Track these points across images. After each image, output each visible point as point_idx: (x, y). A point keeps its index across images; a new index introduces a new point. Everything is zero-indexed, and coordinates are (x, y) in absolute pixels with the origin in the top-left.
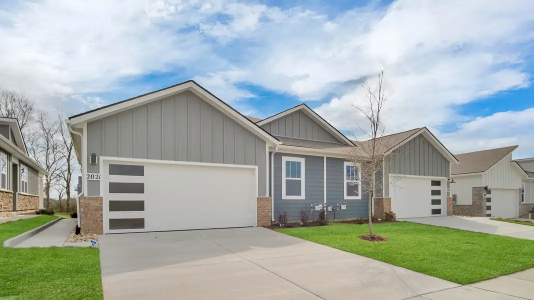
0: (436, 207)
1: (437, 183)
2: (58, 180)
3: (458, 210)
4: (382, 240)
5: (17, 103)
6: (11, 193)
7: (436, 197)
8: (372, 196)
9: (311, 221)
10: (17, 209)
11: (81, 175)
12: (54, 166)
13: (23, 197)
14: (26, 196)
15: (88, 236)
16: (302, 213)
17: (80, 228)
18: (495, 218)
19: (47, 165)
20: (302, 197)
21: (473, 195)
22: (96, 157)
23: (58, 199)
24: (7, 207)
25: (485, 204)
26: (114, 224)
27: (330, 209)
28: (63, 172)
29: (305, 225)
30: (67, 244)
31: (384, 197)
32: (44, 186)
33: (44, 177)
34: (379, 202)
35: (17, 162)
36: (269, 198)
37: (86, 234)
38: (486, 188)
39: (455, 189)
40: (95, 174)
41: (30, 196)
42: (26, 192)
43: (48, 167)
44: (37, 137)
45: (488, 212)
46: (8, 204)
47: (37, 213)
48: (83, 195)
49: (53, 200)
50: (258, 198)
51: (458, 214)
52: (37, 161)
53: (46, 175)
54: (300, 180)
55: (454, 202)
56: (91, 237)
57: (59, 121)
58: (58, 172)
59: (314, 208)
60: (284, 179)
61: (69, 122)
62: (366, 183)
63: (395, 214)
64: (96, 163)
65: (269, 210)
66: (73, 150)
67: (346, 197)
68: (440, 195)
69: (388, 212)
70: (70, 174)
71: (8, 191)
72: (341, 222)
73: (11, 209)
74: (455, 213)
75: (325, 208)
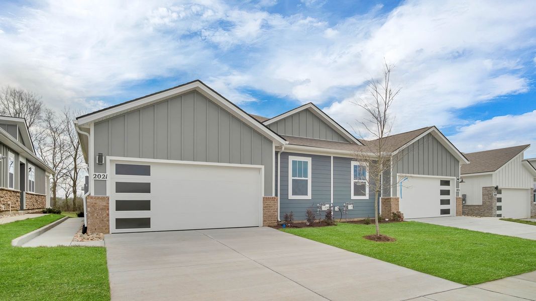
0: (445, 207)
1: (446, 183)
2: (64, 179)
3: (467, 210)
4: (388, 240)
5: (25, 102)
6: (18, 192)
7: (445, 197)
8: (380, 195)
9: (318, 221)
10: (25, 208)
11: (88, 175)
12: (61, 165)
13: (30, 196)
14: (33, 195)
15: (95, 235)
16: (308, 212)
17: (86, 227)
18: (506, 218)
19: (54, 164)
20: (309, 197)
21: (483, 195)
22: (103, 157)
23: (65, 197)
24: (14, 206)
25: (496, 204)
26: (121, 223)
27: (337, 209)
28: (69, 171)
29: (312, 225)
30: (74, 244)
31: (391, 196)
32: (51, 185)
33: (51, 176)
34: (387, 201)
35: (24, 161)
36: (275, 198)
37: (92, 233)
38: (496, 188)
39: (464, 189)
40: (102, 174)
41: (36, 195)
42: (33, 191)
43: (54, 166)
44: (45, 136)
45: (498, 212)
46: (15, 203)
47: (44, 212)
48: (90, 195)
49: (60, 199)
50: (264, 198)
51: (468, 215)
52: (44, 160)
53: (53, 174)
54: (307, 180)
55: (464, 202)
56: (98, 236)
57: (66, 121)
58: (64, 171)
59: (321, 208)
60: (291, 178)
61: (76, 122)
62: (373, 183)
63: (403, 214)
64: (103, 162)
65: (275, 210)
66: (80, 149)
67: (353, 197)
68: (449, 194)
69: (395, 212)
70: (77, 174)
71: (16, 190)
72: (348, 222)
73: (19, 208)
74: (464, 213)
75: (332, 208)
